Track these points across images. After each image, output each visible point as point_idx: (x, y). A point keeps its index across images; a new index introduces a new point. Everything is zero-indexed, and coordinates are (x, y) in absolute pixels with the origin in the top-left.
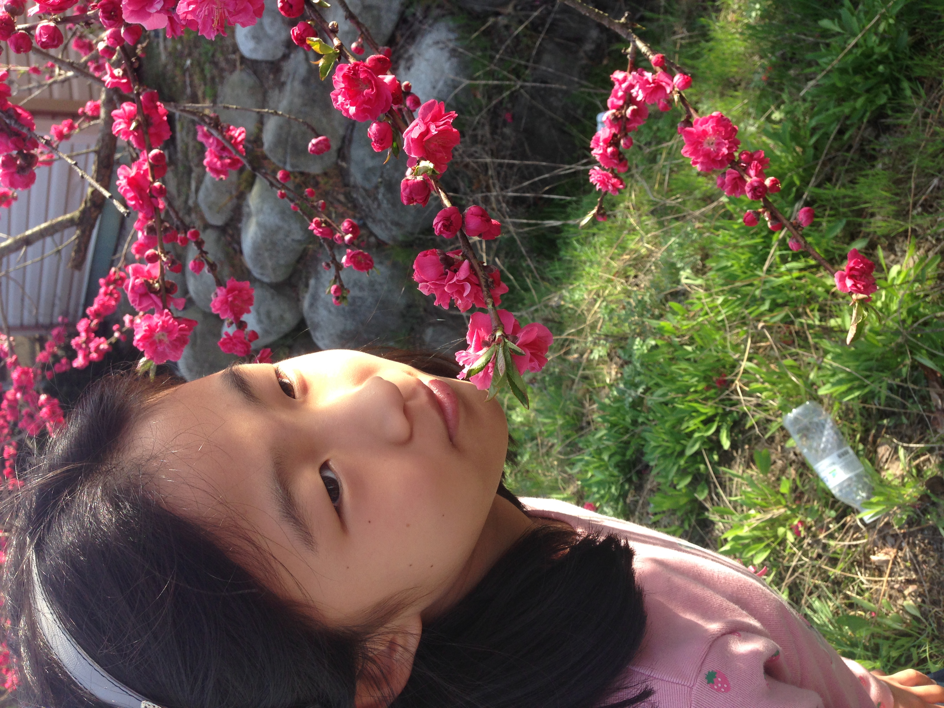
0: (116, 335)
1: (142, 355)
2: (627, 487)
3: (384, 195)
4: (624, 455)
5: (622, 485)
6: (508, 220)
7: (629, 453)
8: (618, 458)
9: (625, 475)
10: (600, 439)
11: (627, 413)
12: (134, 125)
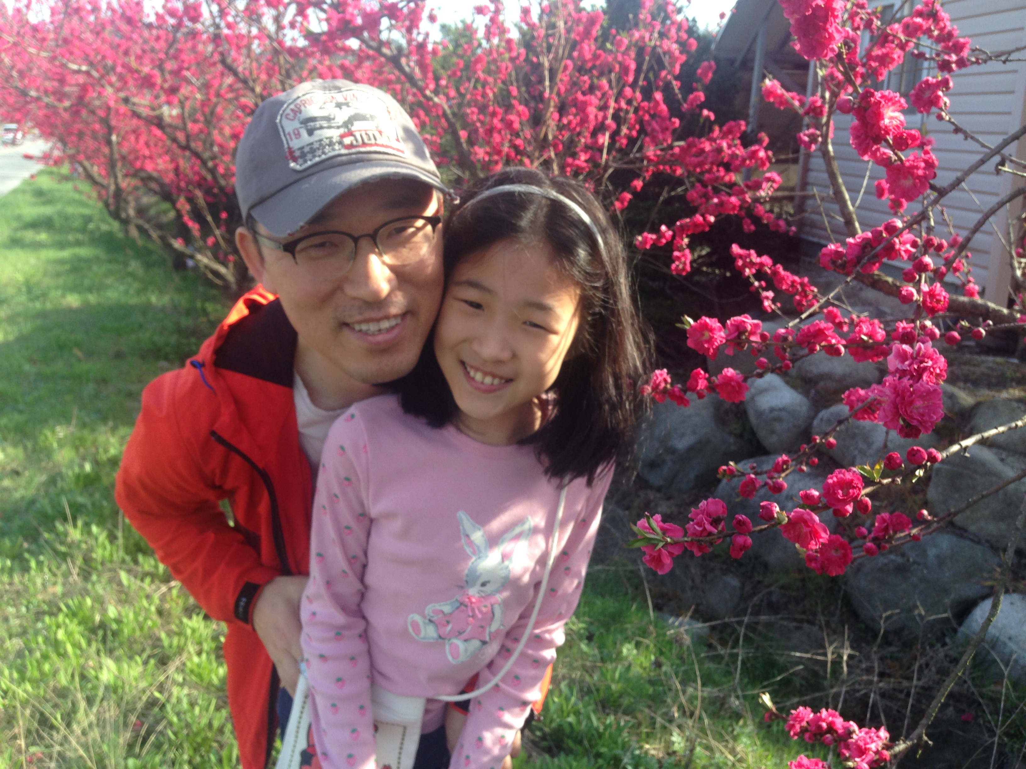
1: (695, 321)
2: (538, 733)
3: (892, 560)
4: (569, 737)
5: (541, 729)
6: (844, 689)
7: (570, 743)
8: (567, 730)
9: (551, 735)
10: (589, 718)
11: (610, 750)
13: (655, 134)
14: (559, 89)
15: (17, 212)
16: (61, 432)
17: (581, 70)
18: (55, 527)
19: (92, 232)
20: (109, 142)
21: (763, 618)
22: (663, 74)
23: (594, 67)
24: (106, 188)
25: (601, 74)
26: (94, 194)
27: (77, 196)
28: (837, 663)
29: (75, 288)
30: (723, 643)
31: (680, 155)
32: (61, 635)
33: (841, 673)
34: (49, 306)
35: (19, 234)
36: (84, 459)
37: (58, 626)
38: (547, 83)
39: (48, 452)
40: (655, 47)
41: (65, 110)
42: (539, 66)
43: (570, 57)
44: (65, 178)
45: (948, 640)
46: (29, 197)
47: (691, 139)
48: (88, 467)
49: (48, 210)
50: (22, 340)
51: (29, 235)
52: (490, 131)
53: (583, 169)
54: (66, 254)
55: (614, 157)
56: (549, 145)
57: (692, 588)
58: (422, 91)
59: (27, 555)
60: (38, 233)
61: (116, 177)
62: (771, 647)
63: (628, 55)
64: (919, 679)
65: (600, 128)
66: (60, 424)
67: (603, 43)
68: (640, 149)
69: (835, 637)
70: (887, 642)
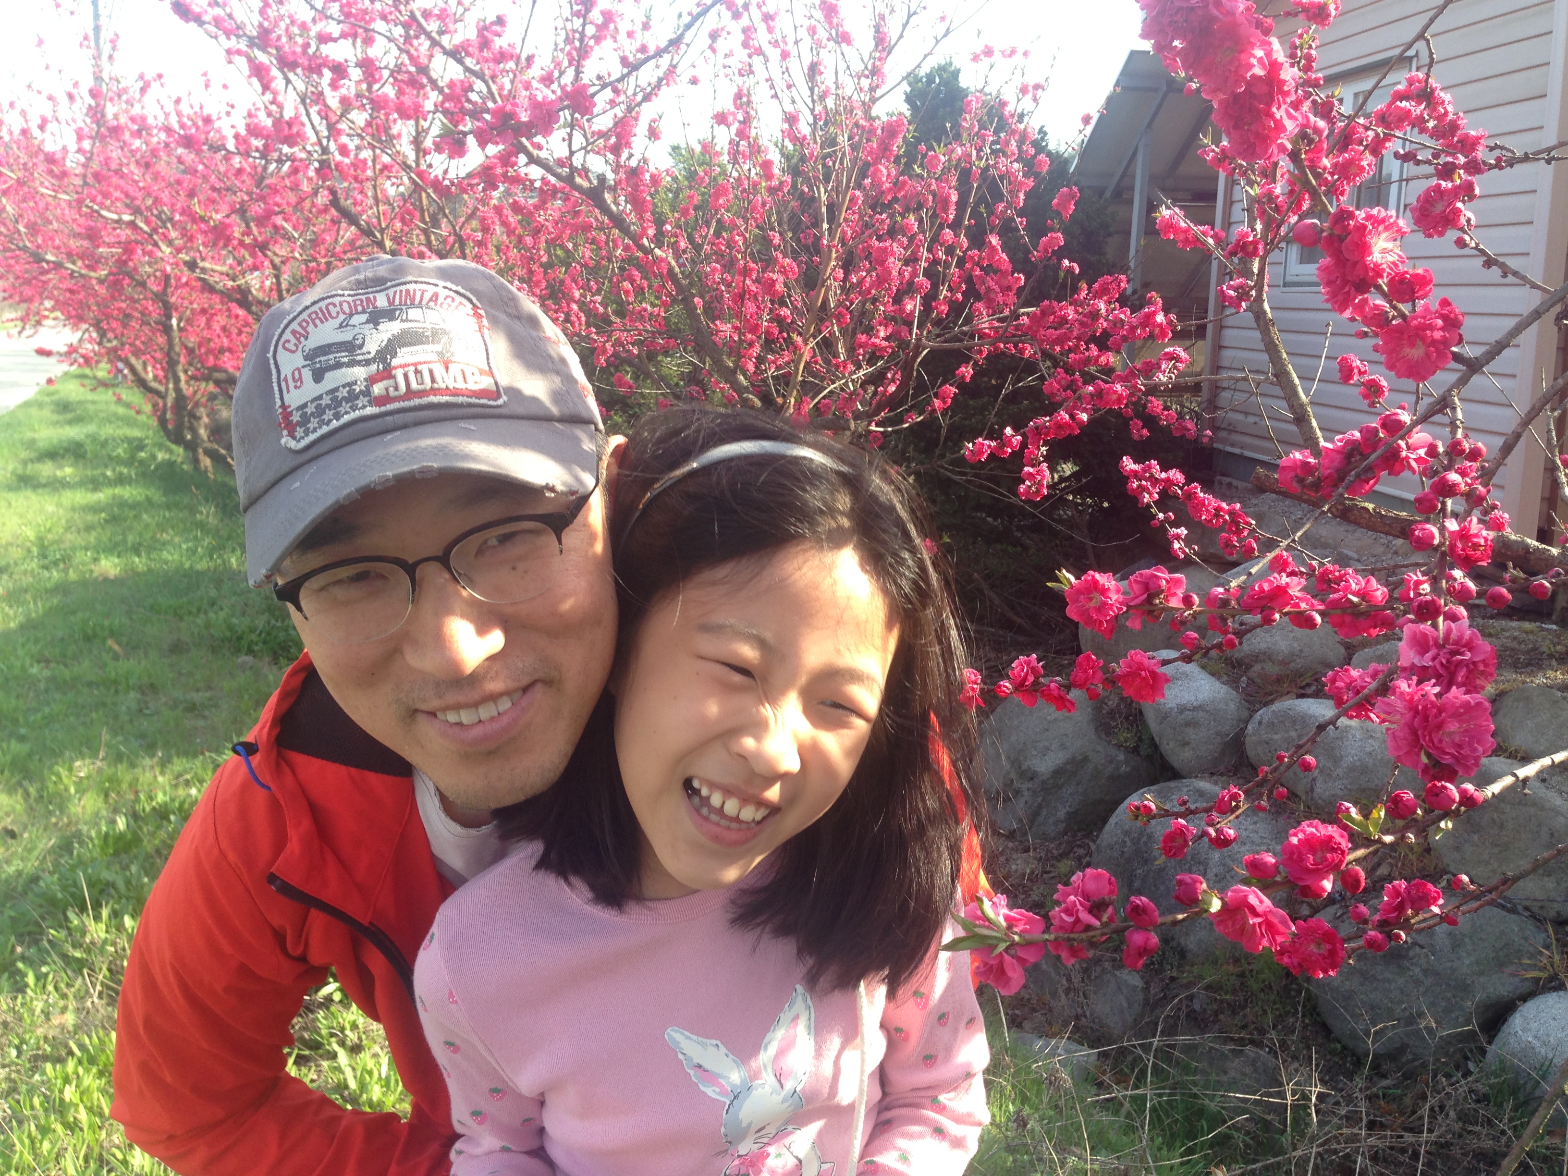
0: (1161, 516)
1: (1078, 578)
6: (1314, 1151)
12: (1355, 599)
13: (992, 296)
14: (844, 233)
15: (29, 435)
16: (83, 768)
17: (876, 204)
18: (67, 919)
19: (142, 462)
20: (167, 329)
21: (1182, 1039)
22: (1001, 207)
23: (895, 199)
24: (163, 396)
25: (907, 210)
26: (148, 408)
27: (121, 410)
28: (1300, 1108)
29: (112, 548)
30: (1121, 1080)
31: (1030, 328)
32: (70, 1093)
33: (1308, 1125)
34: (72, 575)
35: (30, 469)
36: (116, 811)
37: (67, 1080)
38: (825, 226)
39: (61, 801)
40: (987, 167)
41: (101, 281)
42: (813, 200)
43: (859, 186)
44: (104, 384)
45: (1471, 1066)
46: (47, 413)
47: (1046, 302)
48: (121, 824)
49: (73, 433)
50: (29, 626)
51: (47, 469)
52: (740, 297)
53: (883, 349)
54: (102, 496)
55: (929, 332)
56: (830, 317)
57: (1068, 991)
58: (636, 240)
59: (20, 965)
60: (61, 467)
61: (177, 380)
62: (1195, 1084)
63: (947, 181)
64: (1430, 1131)
65: (908, 289)
66: (82, 756)
67: (909, 165)
68: (968, 321)
69: (1296, 1065)
70: (1378, 1071)
